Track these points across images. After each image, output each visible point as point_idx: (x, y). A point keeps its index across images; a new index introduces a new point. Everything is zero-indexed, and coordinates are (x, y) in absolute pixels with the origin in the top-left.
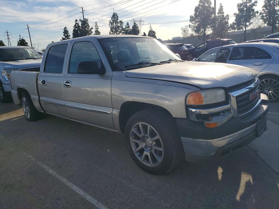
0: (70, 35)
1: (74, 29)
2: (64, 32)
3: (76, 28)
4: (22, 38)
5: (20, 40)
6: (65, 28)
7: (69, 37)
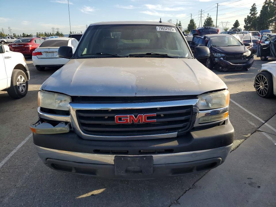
0: (257, 13)
1: (263, 5)
2: (251, 10)
3: (267, 4)
4: (209, 17)
5: (207, 19)
6: (254, 4)
7: (256, 14)
